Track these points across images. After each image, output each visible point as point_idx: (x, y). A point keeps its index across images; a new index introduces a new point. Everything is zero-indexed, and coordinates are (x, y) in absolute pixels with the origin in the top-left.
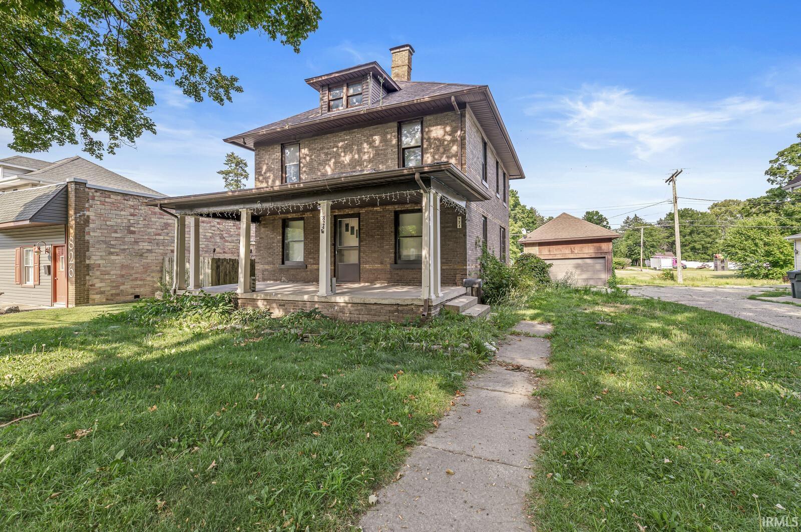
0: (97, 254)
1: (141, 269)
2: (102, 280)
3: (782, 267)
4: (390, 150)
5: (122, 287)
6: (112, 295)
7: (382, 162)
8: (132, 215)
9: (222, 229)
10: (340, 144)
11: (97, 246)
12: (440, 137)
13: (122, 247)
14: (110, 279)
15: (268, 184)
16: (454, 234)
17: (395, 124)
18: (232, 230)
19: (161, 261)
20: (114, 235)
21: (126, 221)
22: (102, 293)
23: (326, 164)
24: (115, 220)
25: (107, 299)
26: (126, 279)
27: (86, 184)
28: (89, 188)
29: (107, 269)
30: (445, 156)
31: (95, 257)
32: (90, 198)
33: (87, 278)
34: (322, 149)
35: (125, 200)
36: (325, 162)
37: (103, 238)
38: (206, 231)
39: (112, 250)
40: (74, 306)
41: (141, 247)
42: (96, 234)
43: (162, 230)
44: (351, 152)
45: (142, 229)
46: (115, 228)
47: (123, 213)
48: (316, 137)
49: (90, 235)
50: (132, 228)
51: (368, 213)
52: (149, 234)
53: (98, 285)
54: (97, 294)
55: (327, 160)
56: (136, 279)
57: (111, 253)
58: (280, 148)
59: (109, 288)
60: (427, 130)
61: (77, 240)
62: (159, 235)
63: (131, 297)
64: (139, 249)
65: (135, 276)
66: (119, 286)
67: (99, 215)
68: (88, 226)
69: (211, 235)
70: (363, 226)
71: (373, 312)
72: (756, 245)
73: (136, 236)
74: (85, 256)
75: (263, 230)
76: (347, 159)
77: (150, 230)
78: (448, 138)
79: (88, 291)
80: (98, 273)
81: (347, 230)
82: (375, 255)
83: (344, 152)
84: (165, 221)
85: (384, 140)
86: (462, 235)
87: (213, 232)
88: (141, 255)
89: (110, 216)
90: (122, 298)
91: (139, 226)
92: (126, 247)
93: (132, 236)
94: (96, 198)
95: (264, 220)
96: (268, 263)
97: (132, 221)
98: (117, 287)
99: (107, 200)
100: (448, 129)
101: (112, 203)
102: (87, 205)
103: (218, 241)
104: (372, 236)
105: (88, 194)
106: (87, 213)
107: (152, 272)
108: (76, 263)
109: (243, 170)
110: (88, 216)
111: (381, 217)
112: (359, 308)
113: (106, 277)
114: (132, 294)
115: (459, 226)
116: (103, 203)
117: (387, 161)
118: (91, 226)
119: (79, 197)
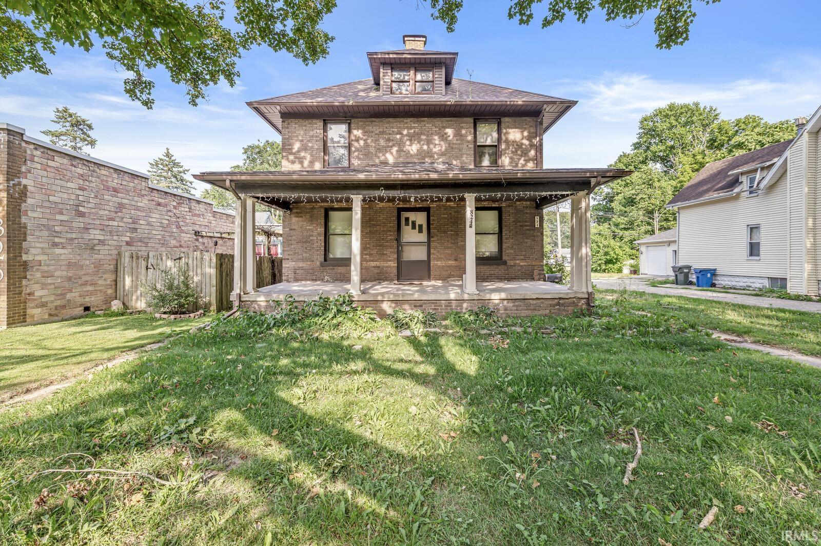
0: (38, 245)
1: (91, 269)
2: (44, 286)
3: (614, 263)
4: (465, 146)
5: (69, 296)
6: (56, 308)
7: (457, 157)
8: (81, 189)
9: (178, 215)
10: (405, 132)
11: (37, 233)
12: (518, 140)
13: (69, 236)
14: (54, 284)
15: (303, 166)
16: (532, 232)
17: (471, 120)
18: (188, 217)
19: (114, 257)
20: (59, 217)
21: (73, 197)
22: (43, 305)
23: (387, 152)
24: (60, 195)
25: (50, 315)
26: (74, 283)
27: (22, 134)
28: (27, 142)
29: (51, 268)
30: (523, 159)
31: (34, 250)
32: (28, 158)
33: (24, 282)
34: (383, 133)
35: (72, 165)
36: (385, 149)
37: (44, 222)
38: (162, 217)
39: (57, 240)
40: (5, 327)
41: (92, 237)
42: (36, 215)
43: (116, 212)
44: (419, 142)
45: (93, 210)
46: (61, 206)
47: (70, 185)
48: (373, 119)
49: (27, 215)
50: (81, 209)
51: (440, 208)
52: (101, 218)
53: (37, 294)
54: (37, 307)
55: (388, 147)
56: (86, 283)
57: (55, 245)
58: (322, 124)
59: (52, 298)
60: (504, 131)
61: (10, 223)
62: (113, 219)
63: (79, 311)
64: (89, 240)
65: (85, 278)
66: (65, 294)
67: (41, 187)
68: (25, 201)
69: (167, 222)
70: (434, 220)
71: (532, 307)
72: (599, 247)
73: (86, 220)
74: (21, 248)
75: (294, 219)
76: (414, 148)
77: (102, 212)
78: (526, 142)
79: (25, 302)
80: (38, 275)
81: (407, 224)
82: (449, 251)
83: (411, 140)
84: (119, 200)
85: (458, 134)
86: (539, 234)
87: (169, 218)
88: (92, 249)
89: (54, 188)
90: (68, 312)
91: (90, 205)
92: (74, 236)
93: (81, 219)
94: (36, 159)
95: (297, 208)
96: (303, 260)
97: (81, 198)
98: (63, 295)
99: (51, 163)
100: (526, 134)
101: (57, 169)
102: (23, 169)
103: (175, 230)
104: (445, 232)
105: (25, 152)
106: (24, 181)
107: (104, 273)
108: (9, 259)
109: (84, 133)
110: (25, 186)
111: (455, 212)
112: (517, 304)
113: (49, 281)
114: (81, 305)
115: (537, 225)
116: (45, 168)
117: (462, 155)
118: (29, 201)
119: (13, 155)
